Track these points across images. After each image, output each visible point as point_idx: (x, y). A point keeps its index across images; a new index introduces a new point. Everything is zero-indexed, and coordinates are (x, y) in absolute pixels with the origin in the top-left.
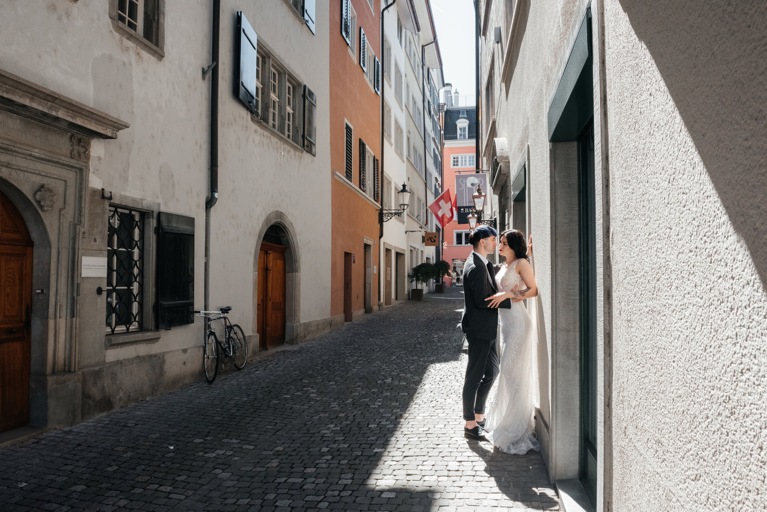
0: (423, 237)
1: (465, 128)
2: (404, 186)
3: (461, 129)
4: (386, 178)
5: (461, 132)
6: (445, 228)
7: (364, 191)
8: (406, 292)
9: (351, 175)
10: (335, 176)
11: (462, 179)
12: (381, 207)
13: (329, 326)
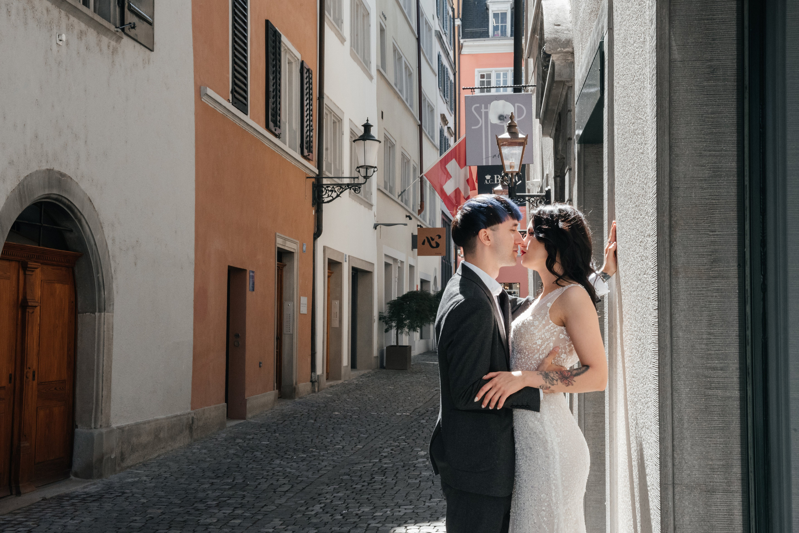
0: (414, 238)
1: (504, 15)
2: (367, 127)
3: (496, 15)
4: (331, 111)
5: (497, 22)
7: (278, 136)
8: (375, 353)
9: (246, 99)
10: (205, 99)
11: (478, 105)
12: (317, 171)
13: (187, 432)
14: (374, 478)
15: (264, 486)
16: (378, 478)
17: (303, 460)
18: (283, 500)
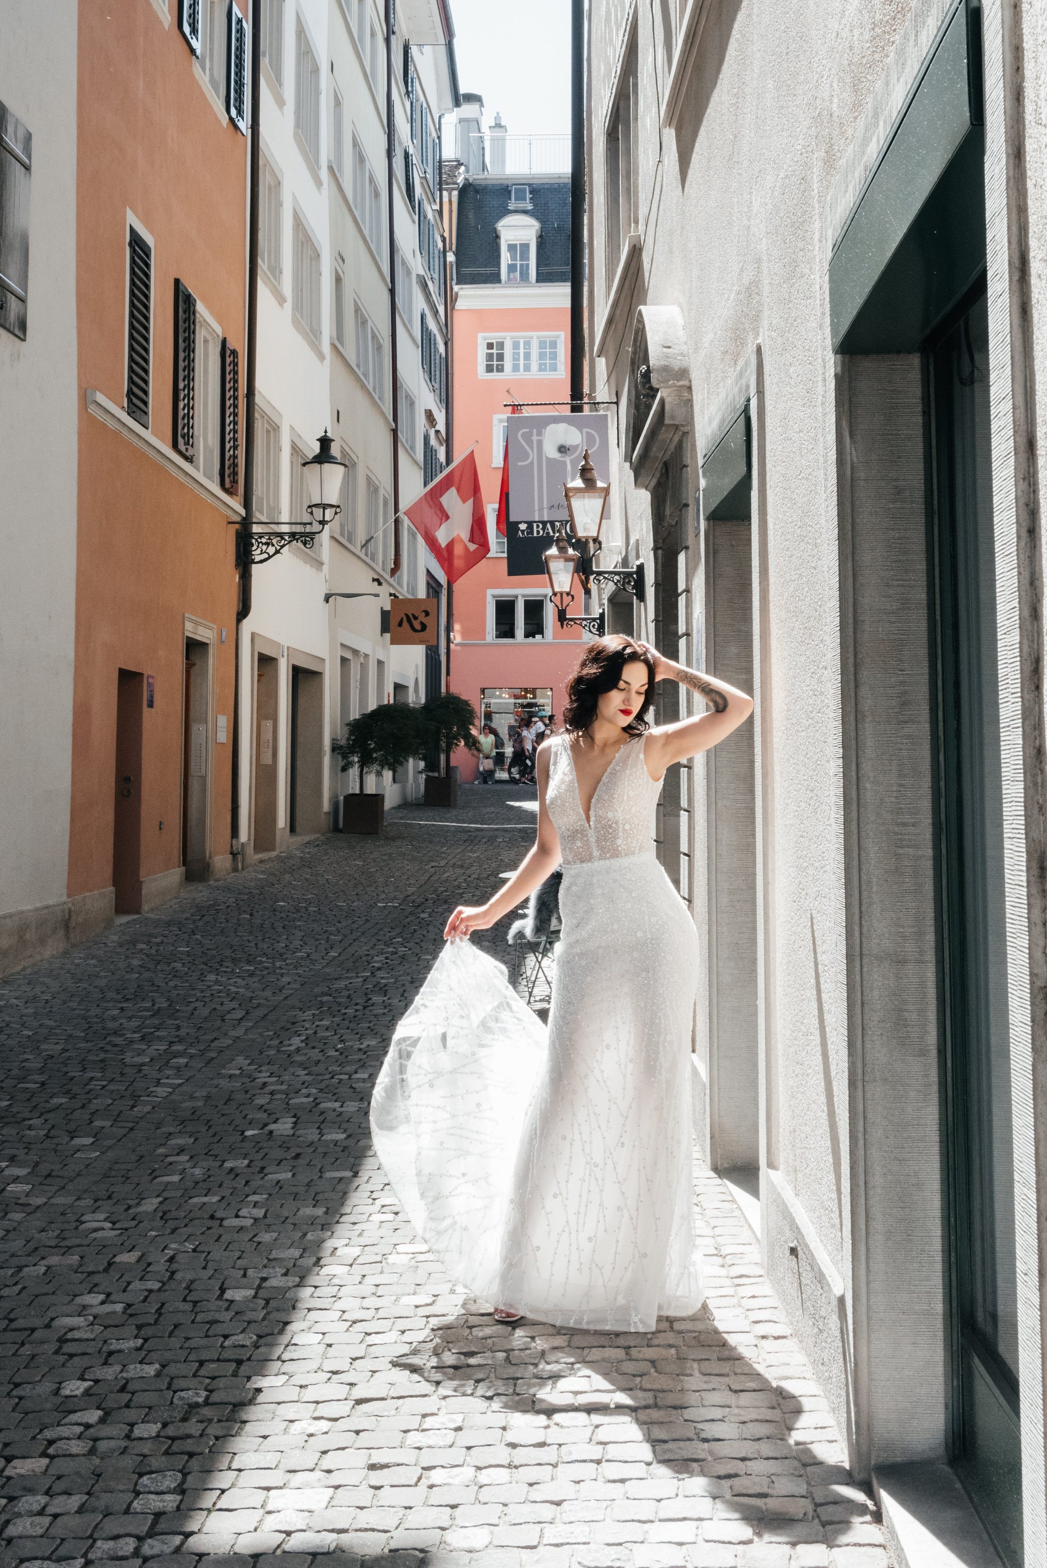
0: (385, 615)
1: (525, 247)
2: (325, 442)
3: (512, 248)
4: (264, 414)
5: (513, 258)
6: (456, 586)
7: (189, 459)
8: (326, 806)
9: (146, 403)
10: (92, 409)
11: (527, 430)
12: (243, 512)
13: (61, 933)
14: (370, 999)
15: (205, 1012)
16: (377, 999)
17: (252, 975)
18: (240, 1032)
